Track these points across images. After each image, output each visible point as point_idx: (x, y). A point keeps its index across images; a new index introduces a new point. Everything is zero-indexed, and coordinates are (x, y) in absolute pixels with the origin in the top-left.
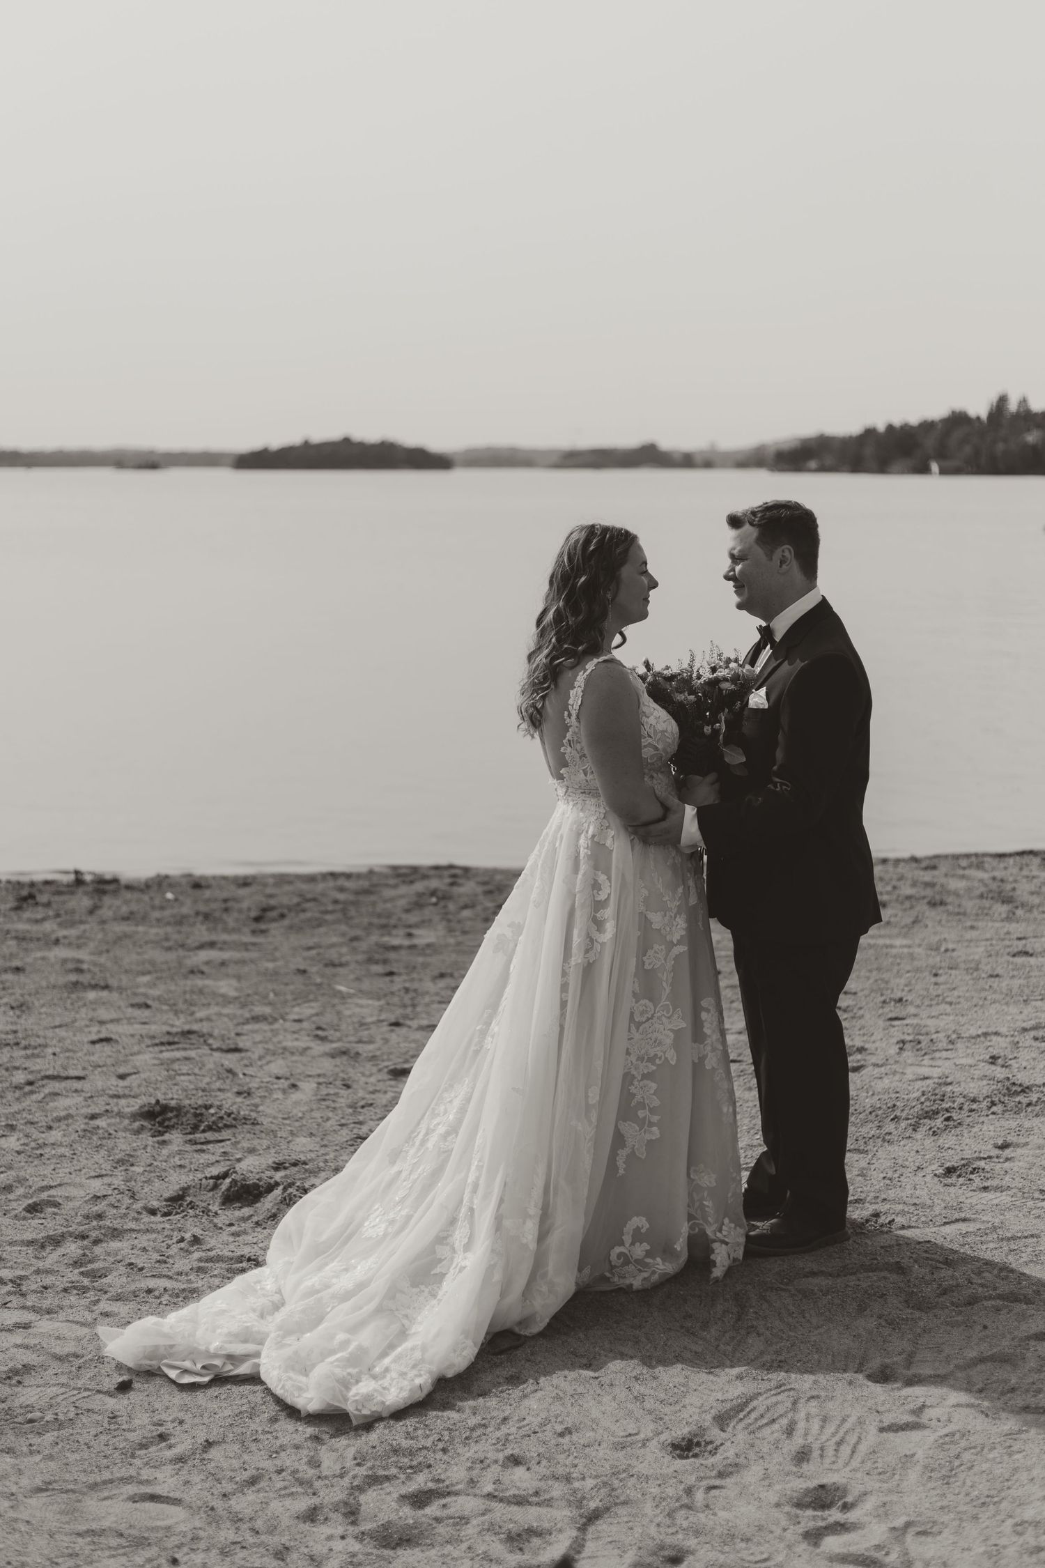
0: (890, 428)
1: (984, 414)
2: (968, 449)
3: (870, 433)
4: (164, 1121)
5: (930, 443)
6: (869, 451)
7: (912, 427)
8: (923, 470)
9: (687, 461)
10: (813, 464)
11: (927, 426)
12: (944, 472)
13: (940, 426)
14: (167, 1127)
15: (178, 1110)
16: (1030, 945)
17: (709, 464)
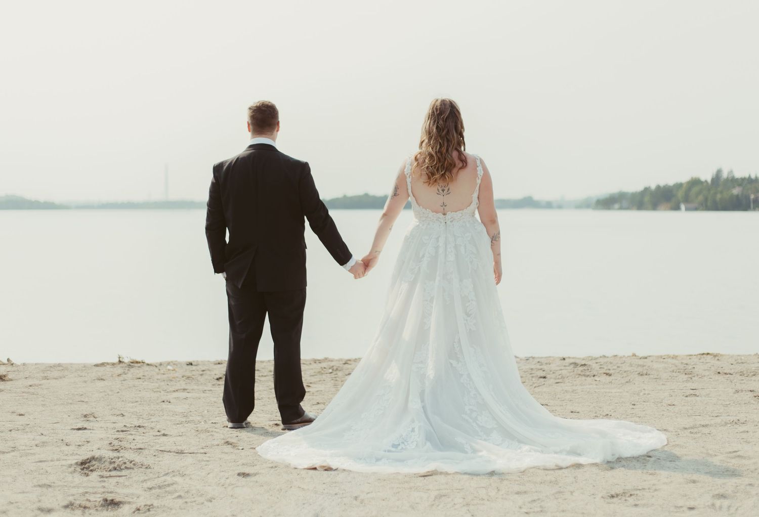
0: (658, 187)
1: (709, 180)
2: (701, 198)
3: (647, 190)
4: (89, 467)
5: (680, 194)
6: (647, 199)
7: (670, 186)
8: (677, 208)
9: (549, 205)
10: (617, 206)
11: (679, 186)
12: (687, 209)
13: (685, 186)
14: (92, 470)
15: (100, 460)
17: (560, 207)
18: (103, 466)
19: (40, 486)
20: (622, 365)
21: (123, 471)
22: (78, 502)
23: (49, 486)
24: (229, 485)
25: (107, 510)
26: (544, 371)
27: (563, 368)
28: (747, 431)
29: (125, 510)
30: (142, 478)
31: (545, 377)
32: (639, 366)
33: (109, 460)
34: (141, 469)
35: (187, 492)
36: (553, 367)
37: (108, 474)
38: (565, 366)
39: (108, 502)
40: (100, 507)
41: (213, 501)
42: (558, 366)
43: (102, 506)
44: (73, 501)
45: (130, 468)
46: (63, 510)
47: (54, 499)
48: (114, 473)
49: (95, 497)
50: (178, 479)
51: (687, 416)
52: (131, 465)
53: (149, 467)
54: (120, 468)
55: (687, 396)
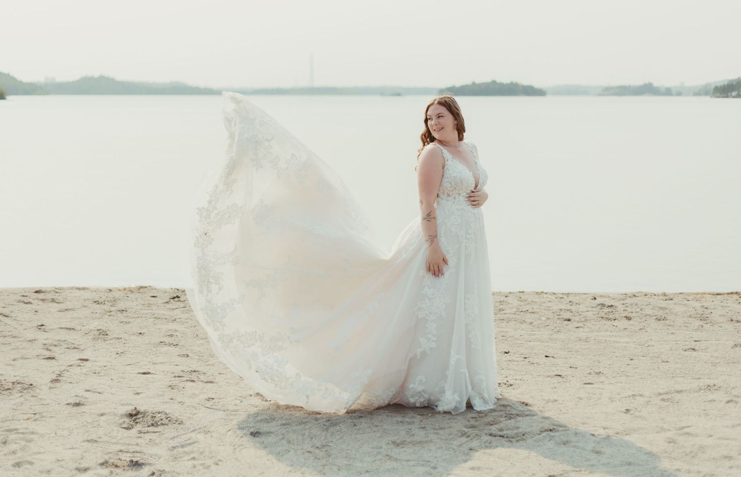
4: (136, 419)
9: (668, 92)
10: (734, 94)
14: (137, 422)
15: (144, 414)
16: (697, 346)
17: (679, 94)
18: (146, 419)
19: (88, 441)
20: (647, 307)
21: (159, 426)
22: (112, 461)
23: (96, 441)
24: (239, 446)
25: (132, 470)
26: (571, 312)
27: (590, 309)
28: (715, 400)
29: (146, 471)
30: (172, 435)
31: (569, 320)
32: (661, 308)
33: (151, 414)
34: (175, 425)
35: (202, 453)
36: (582, 308)
37: (146, 429)
38: (592, 307)
39: (134, 463)
40: (127, 467)
41: (220, 463)
42: (587, 307)
43: (129, 466)
44: (108, 459)
45: (165, 424)
46: (99, 467)
47: (95, 456)
48: (151, 429)
49: (126, 457)
50: (201, 437)
51: (671, 378)
52: (166, 421)
53: (181, 423)
54: (157, 424)
55: (685, 350)
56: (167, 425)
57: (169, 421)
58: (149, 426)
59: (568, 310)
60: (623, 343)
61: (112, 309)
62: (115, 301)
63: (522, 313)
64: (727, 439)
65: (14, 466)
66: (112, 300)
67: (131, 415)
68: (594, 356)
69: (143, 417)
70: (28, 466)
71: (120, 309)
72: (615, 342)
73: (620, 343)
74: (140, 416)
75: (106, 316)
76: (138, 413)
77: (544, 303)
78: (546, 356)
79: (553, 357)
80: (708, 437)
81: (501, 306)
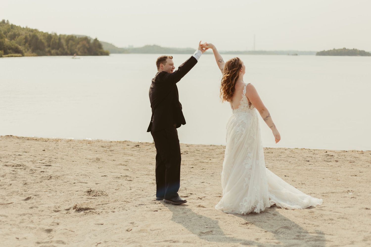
4: (90, 193)
16: (359, 174)
20: (349, 157)
21: (97, 197)
28: (346, 197)
30: (102, 200)
31: (308, 161)
32: (355, 157)
33: (96, 192)
34: (104, 196)
36: (318, 156)
37: (91, 197)
51: (335, 187)
52: (101, 195)
53: (107, 196)
54: (96, 195)
55: (352, 176)
56: (101, 196)
57: (102, 194)
58: (93, 196)
59: (311, 157)
60: (326, 172)
61: (108, 150)
62: (110, 146)
63: (288, 157)
64: (338, 212)
65: (30, 208)
66: (109, 146)
67: (88, 192)
68: (307, 177)
69: (93, 193)
70: (36, 209)
71: (111, 150)
72: (322, 171)
73: (324, 171)
74: (92, 192)
75: (104, 153)
76: (91, 191)
77: (301, 153)
78: (285, 176)
79: (288, 176)
80: (330, 211)
81: (281, 154)
